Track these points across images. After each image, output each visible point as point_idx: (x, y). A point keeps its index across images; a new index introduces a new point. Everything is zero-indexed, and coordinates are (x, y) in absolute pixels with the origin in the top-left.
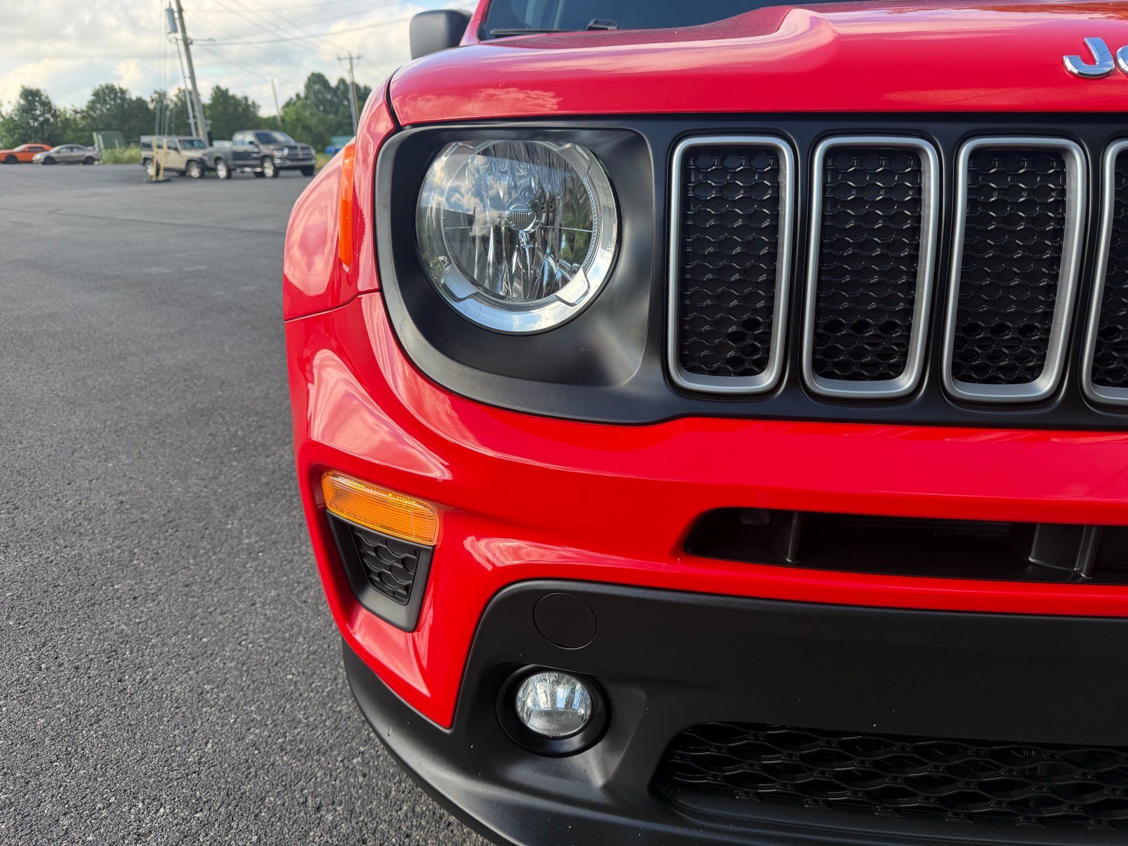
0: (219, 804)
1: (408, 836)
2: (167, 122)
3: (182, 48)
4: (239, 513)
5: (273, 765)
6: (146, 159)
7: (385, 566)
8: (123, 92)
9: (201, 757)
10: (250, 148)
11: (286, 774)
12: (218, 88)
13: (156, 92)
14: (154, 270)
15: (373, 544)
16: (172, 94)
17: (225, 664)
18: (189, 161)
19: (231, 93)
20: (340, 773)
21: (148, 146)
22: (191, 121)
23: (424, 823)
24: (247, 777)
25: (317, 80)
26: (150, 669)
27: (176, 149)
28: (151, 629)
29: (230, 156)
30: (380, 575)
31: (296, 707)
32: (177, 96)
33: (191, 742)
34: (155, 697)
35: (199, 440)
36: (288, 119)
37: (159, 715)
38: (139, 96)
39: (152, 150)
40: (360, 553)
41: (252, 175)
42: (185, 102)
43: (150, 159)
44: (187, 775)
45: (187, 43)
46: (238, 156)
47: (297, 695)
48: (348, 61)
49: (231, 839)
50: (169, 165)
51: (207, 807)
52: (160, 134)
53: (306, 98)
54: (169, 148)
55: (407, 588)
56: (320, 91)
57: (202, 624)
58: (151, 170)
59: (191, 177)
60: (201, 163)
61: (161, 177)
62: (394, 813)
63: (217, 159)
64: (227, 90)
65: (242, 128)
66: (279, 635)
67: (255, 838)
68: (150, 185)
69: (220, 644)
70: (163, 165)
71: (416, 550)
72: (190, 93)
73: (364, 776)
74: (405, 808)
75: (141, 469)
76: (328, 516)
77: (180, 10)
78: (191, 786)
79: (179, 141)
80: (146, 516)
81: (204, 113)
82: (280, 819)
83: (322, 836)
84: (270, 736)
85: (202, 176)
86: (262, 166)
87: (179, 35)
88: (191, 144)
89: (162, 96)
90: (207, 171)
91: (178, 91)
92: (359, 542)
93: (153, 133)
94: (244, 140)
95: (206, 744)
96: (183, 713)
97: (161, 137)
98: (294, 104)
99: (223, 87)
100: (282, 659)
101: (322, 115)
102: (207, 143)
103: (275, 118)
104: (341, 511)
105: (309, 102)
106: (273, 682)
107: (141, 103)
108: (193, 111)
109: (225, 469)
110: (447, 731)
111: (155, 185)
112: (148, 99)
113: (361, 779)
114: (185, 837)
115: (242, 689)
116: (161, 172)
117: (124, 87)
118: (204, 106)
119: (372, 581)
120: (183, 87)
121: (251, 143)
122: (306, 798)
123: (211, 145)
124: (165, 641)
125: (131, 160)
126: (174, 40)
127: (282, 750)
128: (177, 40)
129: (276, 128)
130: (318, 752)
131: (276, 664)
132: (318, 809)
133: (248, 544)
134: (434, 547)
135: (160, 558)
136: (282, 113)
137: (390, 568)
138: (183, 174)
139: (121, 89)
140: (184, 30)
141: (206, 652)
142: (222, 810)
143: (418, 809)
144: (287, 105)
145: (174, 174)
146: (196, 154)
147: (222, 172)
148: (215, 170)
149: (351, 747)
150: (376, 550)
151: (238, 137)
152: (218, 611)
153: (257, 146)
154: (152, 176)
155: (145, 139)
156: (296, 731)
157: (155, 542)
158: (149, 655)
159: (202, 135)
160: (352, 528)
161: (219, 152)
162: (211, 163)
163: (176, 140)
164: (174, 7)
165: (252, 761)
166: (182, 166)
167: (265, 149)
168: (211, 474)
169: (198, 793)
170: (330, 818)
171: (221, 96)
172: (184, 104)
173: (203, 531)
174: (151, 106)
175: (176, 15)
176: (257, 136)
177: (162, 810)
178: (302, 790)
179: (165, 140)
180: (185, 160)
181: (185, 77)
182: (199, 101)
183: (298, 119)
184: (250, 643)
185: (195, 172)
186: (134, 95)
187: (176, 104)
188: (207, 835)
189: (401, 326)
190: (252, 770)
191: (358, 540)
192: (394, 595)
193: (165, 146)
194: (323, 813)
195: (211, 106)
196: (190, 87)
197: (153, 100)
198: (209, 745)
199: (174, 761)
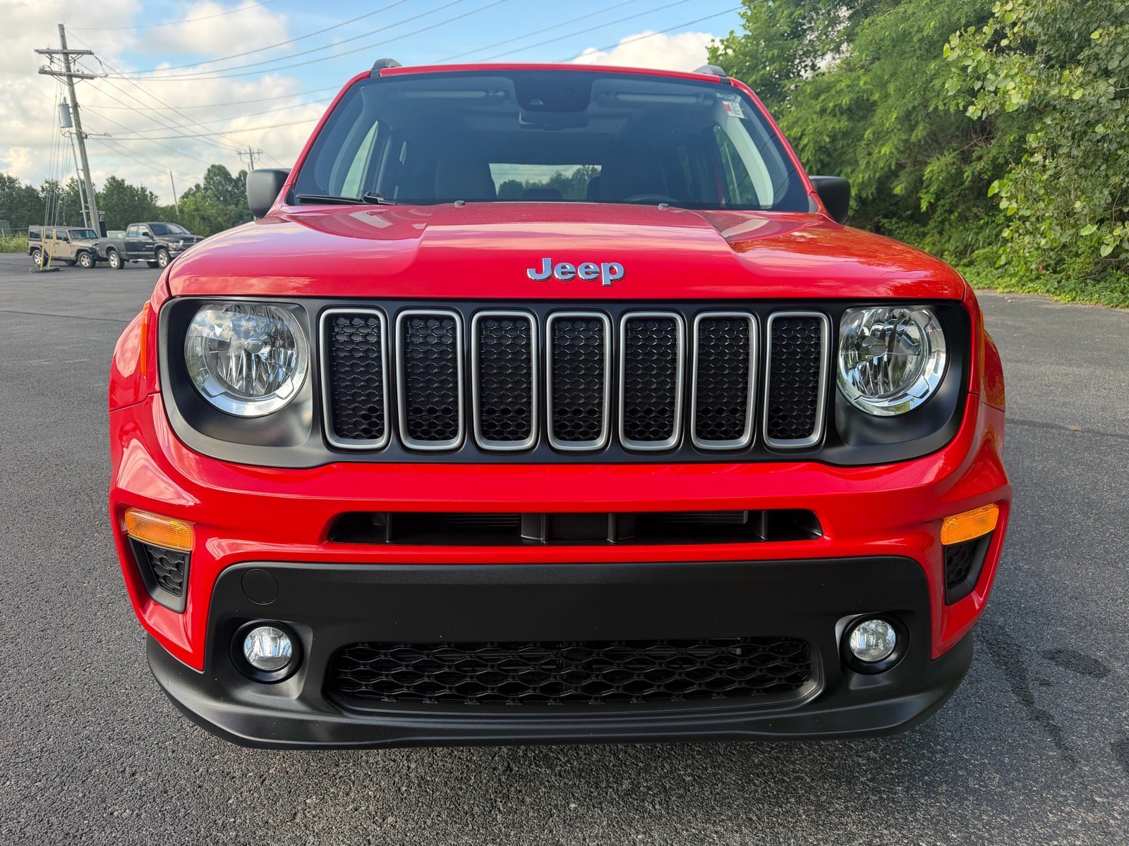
0: (55, 776)
1: (200, 787)
2: (57, 212)
3: (76, 142)
4: (95, 574)
5: (101, 749)
6: (33, 249)
7: (167, 571)
8: (12, 181)
9: (44, 747)
10: (144, 239)
11: (111, 755)
12: (113, 178)
13: (47, 182)
14: (34, 362)
15: (158, 556)
16: (64, 183)
17: (69, 685)
18: (80, 251)
19: (127, 183)
20: (154, 751)
21: (36, 236)
22: (83, 211)
23: (214, 778)
24: (79, 758)
25: (217, 173)
26: (6, 692)
27: (66, 239)
28: (9, 663)
29: (123, 247)
30: (165, 577)
31: (126, 711)
32: (70, 186)
33: (35, 738)
34: (8, 710)
35: (66, 517)
36: (186, 210)
37: (11, 722)
38: (29, 185)
39: (41, 241)
40: (152, 564)
41: (147, 266)
42: (78, 191)
43: (38, 248)
44: (31, 759)
45: (81, 137)
46: (131, 246)
47: (128, 703)
48: (249, 156)
49: (62, 797)
50: (56, 255)
51: (45, 778)
52: (49, 225)
53: (206, 189)
54: (59, 238)
55: (180, 584)
56: (220, 183)
57: (53, 658)
58: (39, 260)
59: (81, 267)
60: (92, 253)
61: (48, 267)
62: (192, 774)
63: (110, 249)
64: (123, 181)
65: (137, 220)
66: (119, 662)
67: (81, 795)
68: (37, 274)
69: (68, 671)
70: (51, 254)
71: (182, 556)
72: (82, 183)
73: (173, 752)
74: (201, 770)
75: (9, 541)
76: (130, 540)
77: (76, 106)
78: (34, 766)
79: (69, 231)
80: (10, 580)
81: (97, 203)
82: (102, 782)
83: (133, 790)
84: (101, 731)
85: (93, 266)
86: (156, 256)
87: (73, 130)
88: (83, 235)
89: (54, 185)
90: (98, 261)
91: (70, 181)
92: (151, 557)
93: (42, 224)
94: (138, 231)
95: (48, 739)
96: (32, 719)
97: (51, 227)
98: (194, 195)
99: (119, 178)
100: (119, 680)
101: (221, 206)
102: (99, 234)
103: (172, 207)
104: (136, 535)
105: (209, 192)
106: (109, 695)
107: (30, 191)
108: (86, 202)
109: (86, 539)
110: (201, 673)
111: (42, 274)
112: (39, 189)
113: (170, 754)
114: (25, 798)
115: (82, 701)
116: (49, 261)
117: (14, 176)
118: (97, 196)
119: (160, 583)
120: (76, 177)
121: (145, 234)
122: (125, 768)
123: (104, 235)
124: (20, 671)
125: (17, 249)
126: (67, 134)
127: (110, 739)
128: (71, 133)
129: (173, 220)
130: (139, 739)
131: (114, 683)
132: (133, 775)
133: (100, 598)
134: (191, 552)
135: (21, 611)
136: (179, 203)
137: (170, 572)
138: (73, 263)
139: (9, 178)
140: (78, 125)
141: (54, 677)
142: (57, 779)
143: (211, 770)
144: (186, 196)
145: (63, 263)
146: (87, 244)
147: (114, 262)
148: (107, 260)
149: (166, 734)
150: (161, 560)
151: (132, 228)
152: (69, 648)
153: (152, 238)
154: (39, 266)
155: (33, 229)
156: (123, 727)
157: (16, 599)
158: (6, 681)
159: (95, 226)
160: (146, 545)
161: (112, 243)
162: (103, 254)
163: (65, 230)
164: (69, 102)
165: (85, 748)
166: (73, 256)
167: (160, 241)
168: (73, 544)
169: (38, 770)
170: (142, 779)
171: (117, 186)
172: (77, 194)
173: (61, 588)
174: (42, 195)
175: (71, 110)
176: (151, 227)
177: (8, 783)
178: (122, 763)
179: (54, 231)
180: (75, 250)
181: (78, 169)
182: (92, 190)
183: (197, 210)
184: (93, 669)
185: (86, 262)
186: (23, 183)
187: (69, 194)
188: (43, 796)
189: (172, 414)
190: (84, 754)
191: (150, 555)
192: (174, 591)
193: (54, 237)
194: (136, 777)
195: (105, 197)
196: (82, 177)
197: (43, 190)
198: (51, 740)
199: (20, 751)
